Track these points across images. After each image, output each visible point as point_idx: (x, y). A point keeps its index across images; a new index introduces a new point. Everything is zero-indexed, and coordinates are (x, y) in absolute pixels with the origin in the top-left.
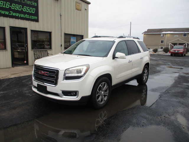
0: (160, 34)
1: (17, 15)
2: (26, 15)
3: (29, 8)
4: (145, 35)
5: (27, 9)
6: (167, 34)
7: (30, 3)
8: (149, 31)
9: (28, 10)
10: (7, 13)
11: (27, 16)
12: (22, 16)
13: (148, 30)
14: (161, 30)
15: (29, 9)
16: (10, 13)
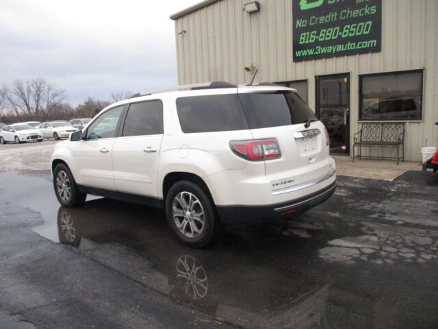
1: (330, 49)
2: (349, 44)
3: (355, 25)
5: (352, 29)
7: (358, 14)
9: (352, 32)
10: (311, 52)
11: (350, 46)
12: (340, 48)
15: (356, 27)
16: (316, 50)
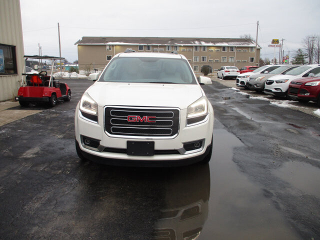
0: (105, 46)
4: (80, 47)
6: (115, 45)
8: (85, 39)
13: (83, 38)
14: (105, 40)
